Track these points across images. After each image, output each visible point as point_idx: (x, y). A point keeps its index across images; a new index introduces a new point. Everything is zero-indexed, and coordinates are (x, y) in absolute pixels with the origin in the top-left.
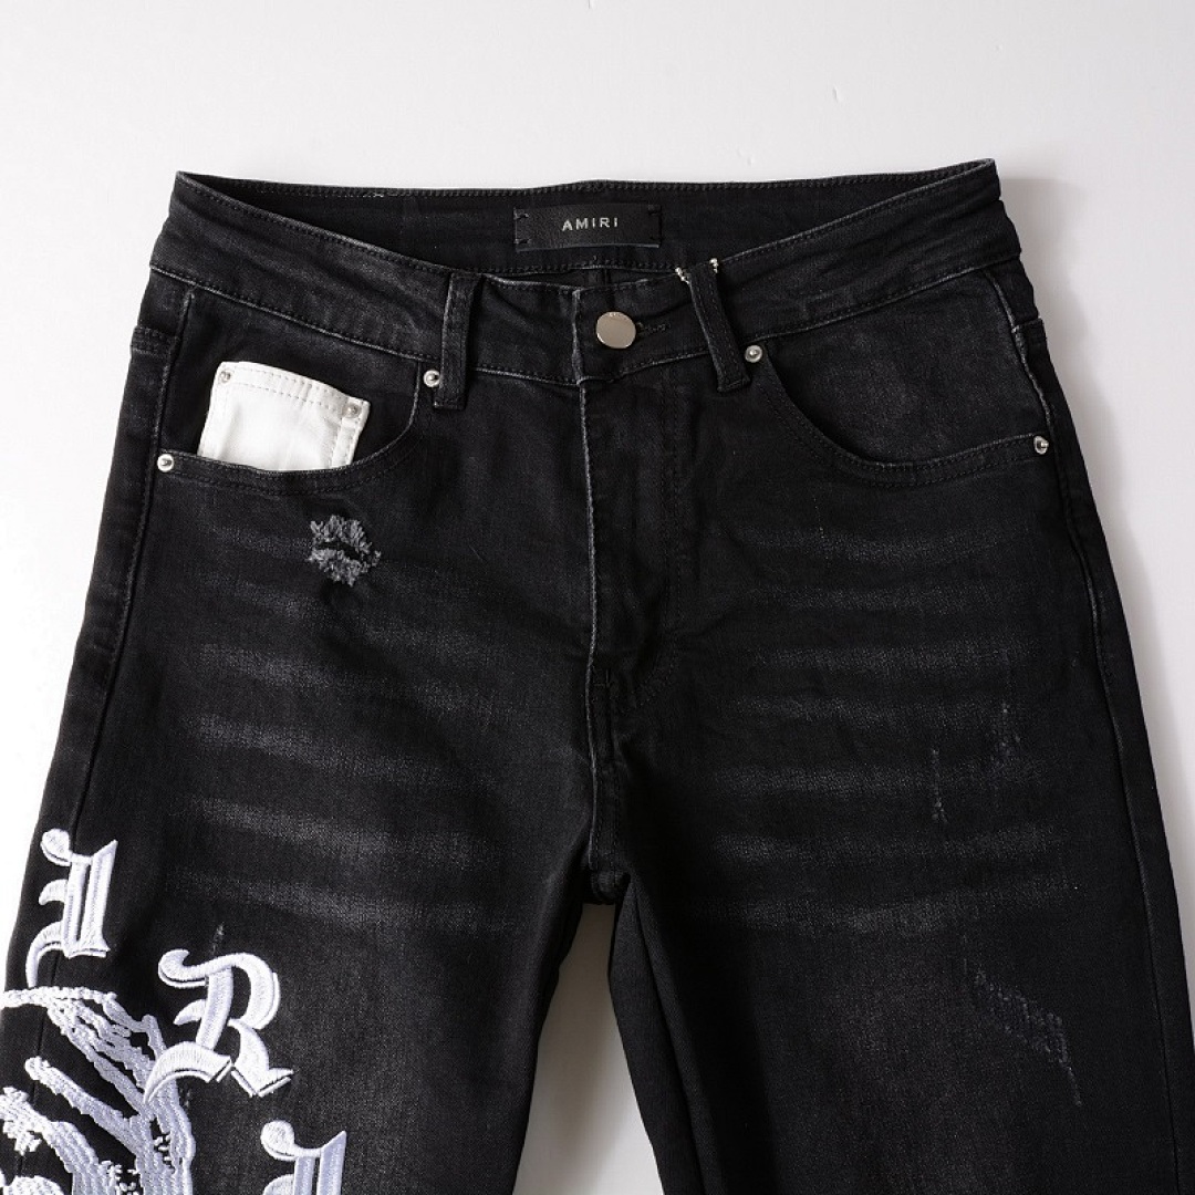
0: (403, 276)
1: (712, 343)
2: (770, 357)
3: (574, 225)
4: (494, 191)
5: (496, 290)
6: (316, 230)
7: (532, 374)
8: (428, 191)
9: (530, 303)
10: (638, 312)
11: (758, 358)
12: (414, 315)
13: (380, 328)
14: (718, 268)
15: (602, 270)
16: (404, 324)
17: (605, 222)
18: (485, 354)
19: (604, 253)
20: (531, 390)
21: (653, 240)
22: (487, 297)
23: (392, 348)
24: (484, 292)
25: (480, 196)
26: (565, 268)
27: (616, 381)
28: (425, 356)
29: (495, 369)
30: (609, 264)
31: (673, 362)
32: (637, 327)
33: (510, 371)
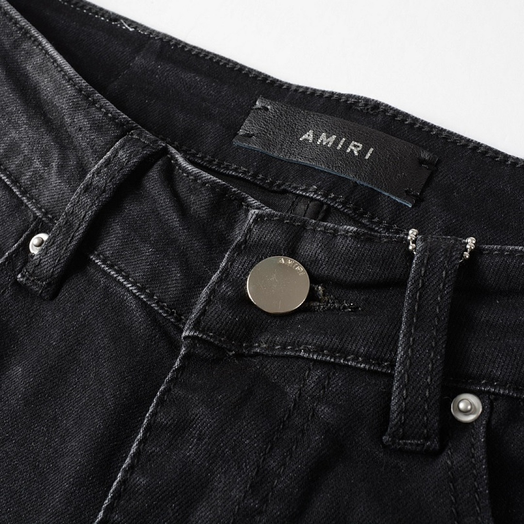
0: (76, 107)
1: (403, 363)
2: (489, 423)
3: (316, 136)
4: (251, 70)
5: (170, 172)
6: (23, 22)
7: (150, 296)
8: (178, 42)
9: (198, 203)
10: (324, 270)
11: (470, 418)
12: (64, 158)
13: (21, 158)
14: (472, 253)
15: (322, 204)
16: (47, 164)
17: (355, 148)
18: (110, 243)
19: (334, 184)
20: (138, 315)
21: (408, 195)
22: (154, 173)
23: (19, 188)
24: (155, 167)
25: (232, 69)
26: (279, 186)
27: (239, 356)
28: (45, 214)
29: (111, 266)
30: (334, 199)
31: (333, 364)
32: (312, 292)
33: (126, 278)
